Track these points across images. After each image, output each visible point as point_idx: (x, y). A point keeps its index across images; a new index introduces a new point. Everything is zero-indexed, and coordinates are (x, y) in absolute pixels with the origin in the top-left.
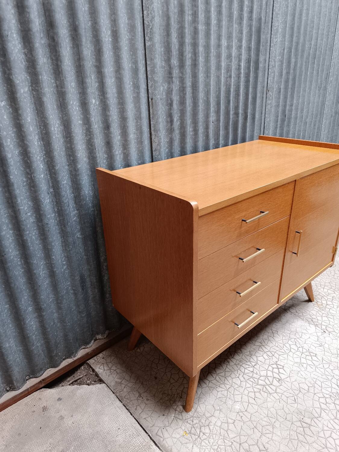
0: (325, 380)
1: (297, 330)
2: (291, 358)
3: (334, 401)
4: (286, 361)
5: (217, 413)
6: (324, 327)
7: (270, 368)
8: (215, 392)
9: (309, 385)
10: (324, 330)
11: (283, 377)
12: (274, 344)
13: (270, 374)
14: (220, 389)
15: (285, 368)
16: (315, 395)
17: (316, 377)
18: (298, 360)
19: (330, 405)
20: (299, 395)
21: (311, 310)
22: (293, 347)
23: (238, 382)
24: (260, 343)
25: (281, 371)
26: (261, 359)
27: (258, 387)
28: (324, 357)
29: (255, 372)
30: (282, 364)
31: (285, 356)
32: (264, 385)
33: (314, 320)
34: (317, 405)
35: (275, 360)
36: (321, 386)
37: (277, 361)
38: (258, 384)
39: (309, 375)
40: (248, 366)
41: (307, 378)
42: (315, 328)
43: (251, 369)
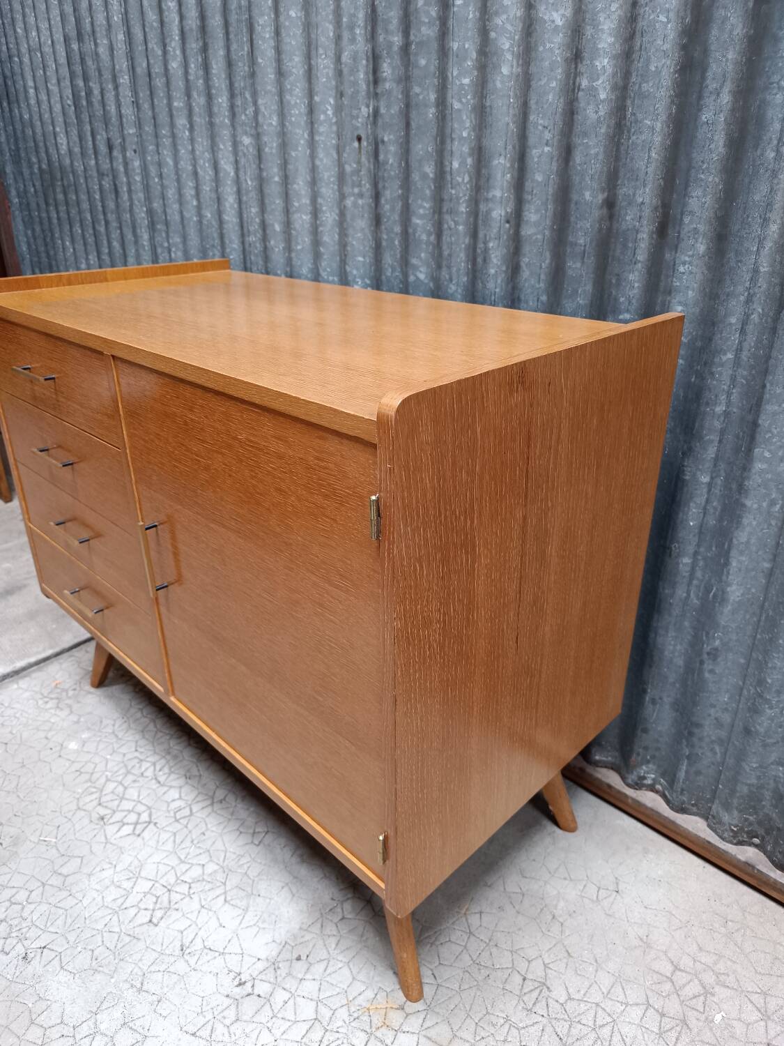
0: (69, 921)
1: (259, 900)
2: (156, 858)
3: (10, 922)
4: (152, 843)
5: (74, 718)
6: (262, 988)
7: (140, 808)
8: (116, 715)
9: (70, 880)
10: (249, 985)
11: (111, 830)
12: (214, 829)
13: (127, 805)
14: (118, 723)
15: (132, 838)
16: (39, 884)
17: (85, 902)
18: (149, 871)
19: (4, 910)
20: (54, 851)
21: (355, 972)
22: (196, 872)
23: (123, 750)
24: (224, 799)
25: (127, 829)
26: (174, 794)
27: (103, 780)
28: (141, 945)
29: (141, 779)
30: (146, 834)
31: (169, 846)
32: (102, 791)
33: (299, 967)
34: (17, 881)
35: (162, 822)
36: (59, 905)
37: (158, 825)
38: (108, 780)
39: (98, 887)
40: (158, 767)
41: (92, 879)
42: (263, 957)
43: (149, 773)
